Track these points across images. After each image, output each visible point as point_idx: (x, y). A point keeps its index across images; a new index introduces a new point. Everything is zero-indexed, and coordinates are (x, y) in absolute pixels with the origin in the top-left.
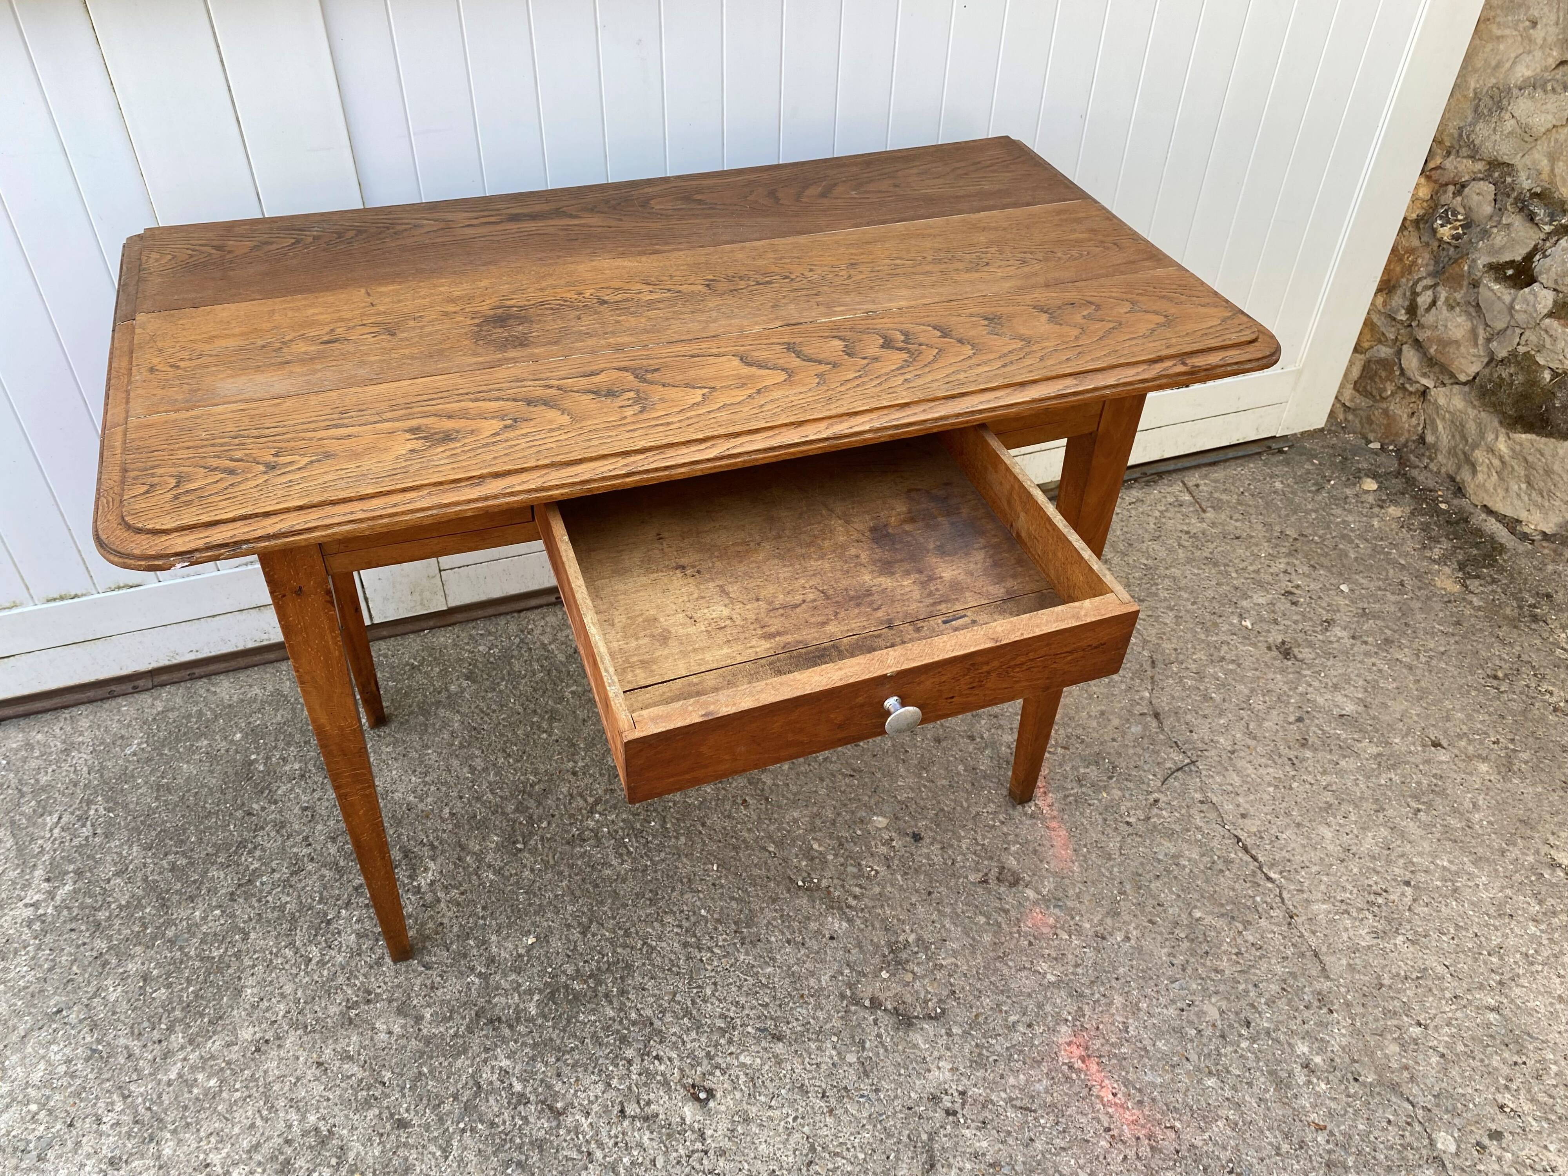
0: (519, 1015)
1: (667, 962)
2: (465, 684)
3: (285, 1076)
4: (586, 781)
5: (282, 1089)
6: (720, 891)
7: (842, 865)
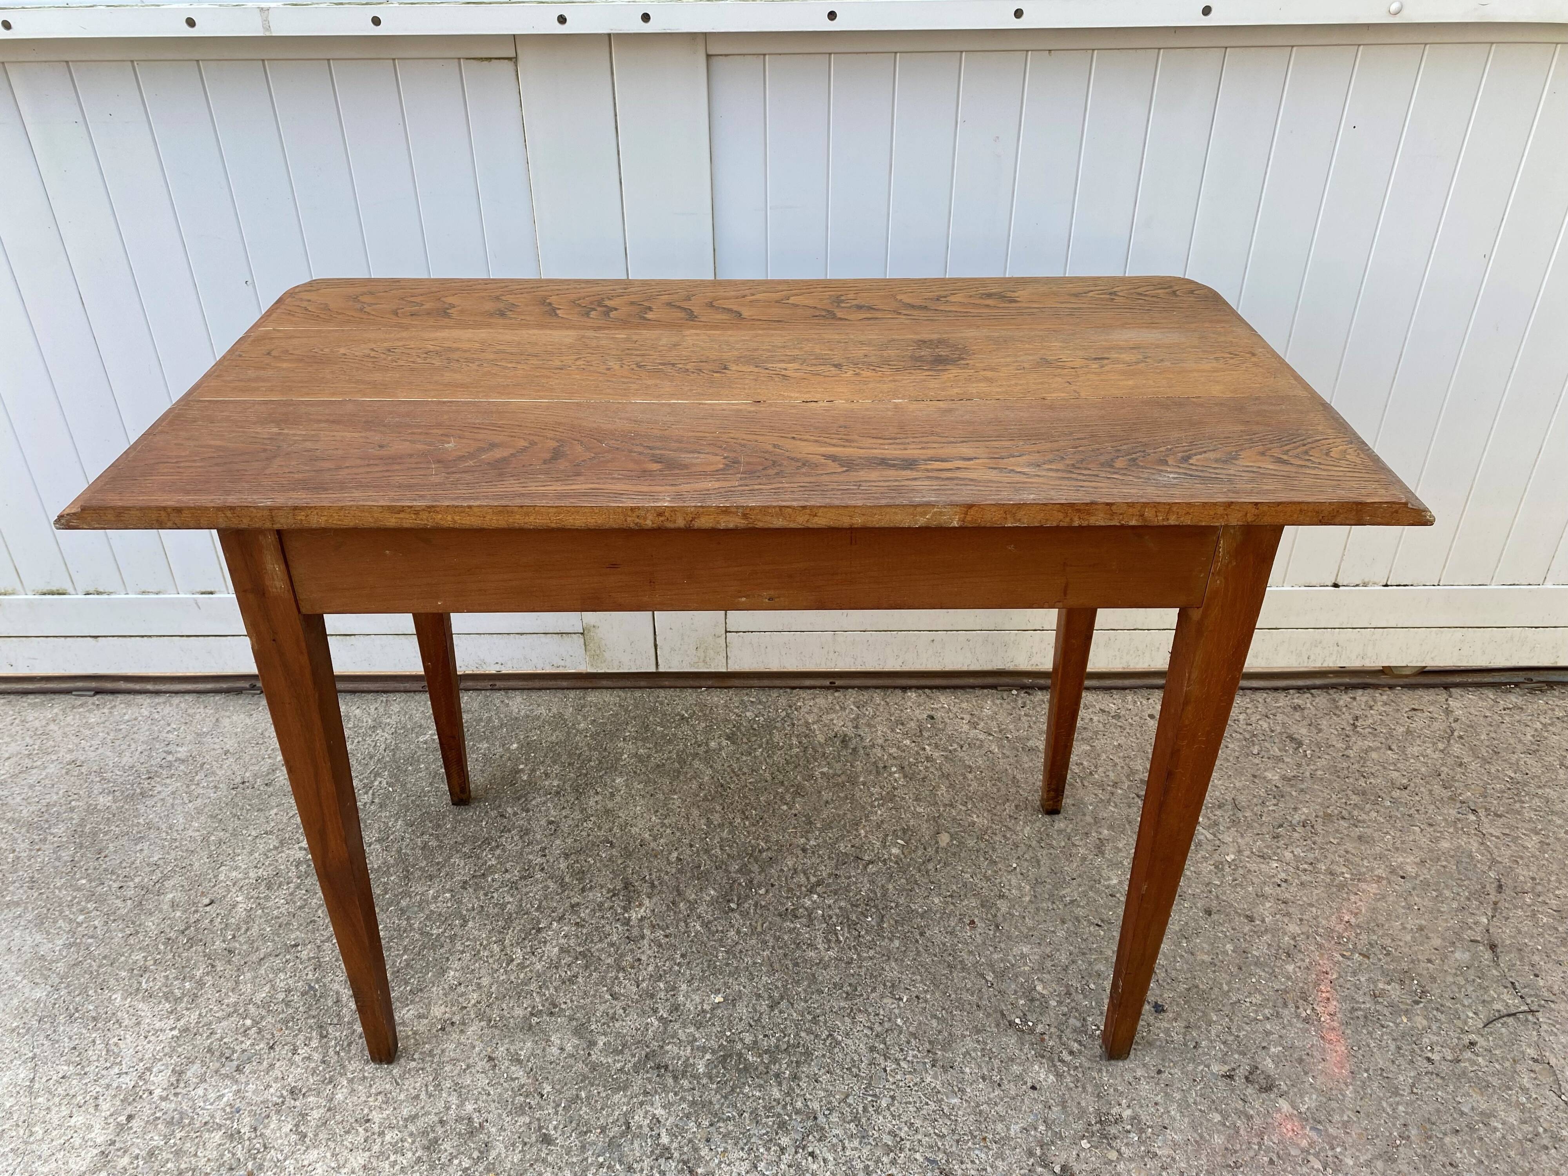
0: (687, 1070)
1: (848, 1060)
2: (725, 743)
3: (458, 1060)
4: (813, 860)
5: (452, 1071)
6: (924, 1005)
7: (1064, 1015)
